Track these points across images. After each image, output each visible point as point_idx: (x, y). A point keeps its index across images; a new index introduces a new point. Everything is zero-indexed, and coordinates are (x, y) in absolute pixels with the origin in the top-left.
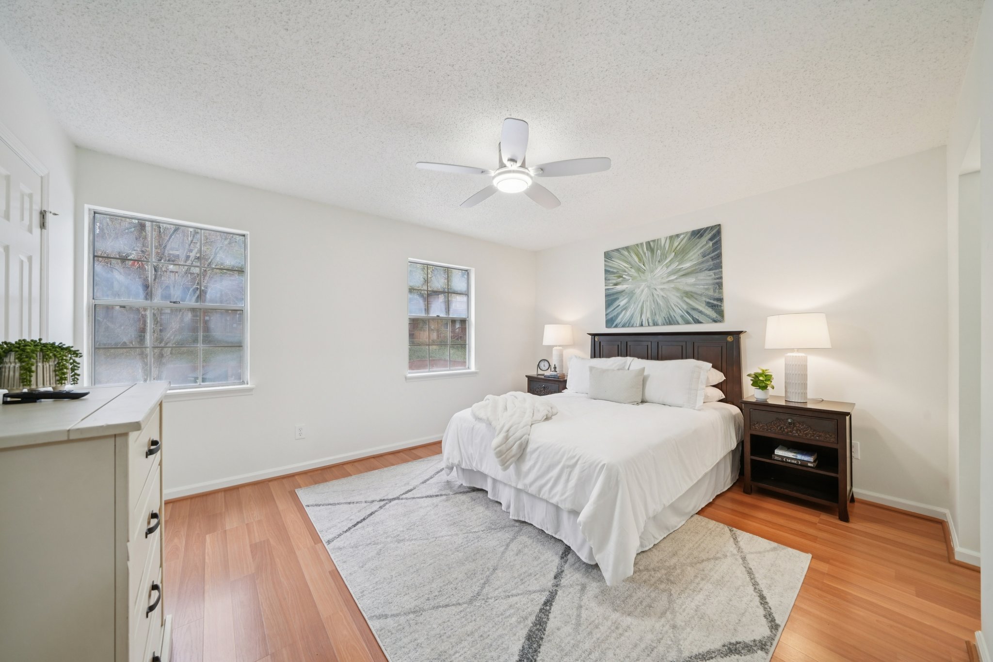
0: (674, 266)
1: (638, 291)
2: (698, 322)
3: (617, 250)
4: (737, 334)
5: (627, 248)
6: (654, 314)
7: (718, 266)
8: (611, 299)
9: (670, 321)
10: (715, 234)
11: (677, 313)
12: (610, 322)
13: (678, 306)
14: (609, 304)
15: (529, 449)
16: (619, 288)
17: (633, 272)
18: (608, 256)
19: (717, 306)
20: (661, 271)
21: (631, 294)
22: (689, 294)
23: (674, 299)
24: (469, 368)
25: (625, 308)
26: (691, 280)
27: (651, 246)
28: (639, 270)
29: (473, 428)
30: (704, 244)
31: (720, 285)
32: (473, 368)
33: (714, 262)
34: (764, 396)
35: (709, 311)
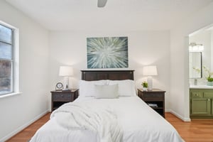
0: (114, 48)
1: (101, 55)
2: (121, 67)
3: (93, 38)
4: (132, 71)
5: (96, 38)
6: (107, 64)
7: (127, 50)
8: (90, 57)
9: (112, 67)
10: (126, 39)
11: (115, 64)
12: (89, 66)
13: (115, 62)
14: (89, 59)
15: (124, 138)
16: (93, 53)
17: (99, 48)
18: (88, 40)
19: (126, 62)
20: (109, 49)
21: (98, 56)
22: (119, 58)
23: (114, 59)
24: (13, 92)
25: (96, 61)
26: (119, 53)
27: (106, 39)
28: (101, 47)
29: (68, 136)
30: (123, 42)
31: (127, 56)
32: (17, 92)
33: (125, 48)
34: (145, 89)
35: (124, 64)
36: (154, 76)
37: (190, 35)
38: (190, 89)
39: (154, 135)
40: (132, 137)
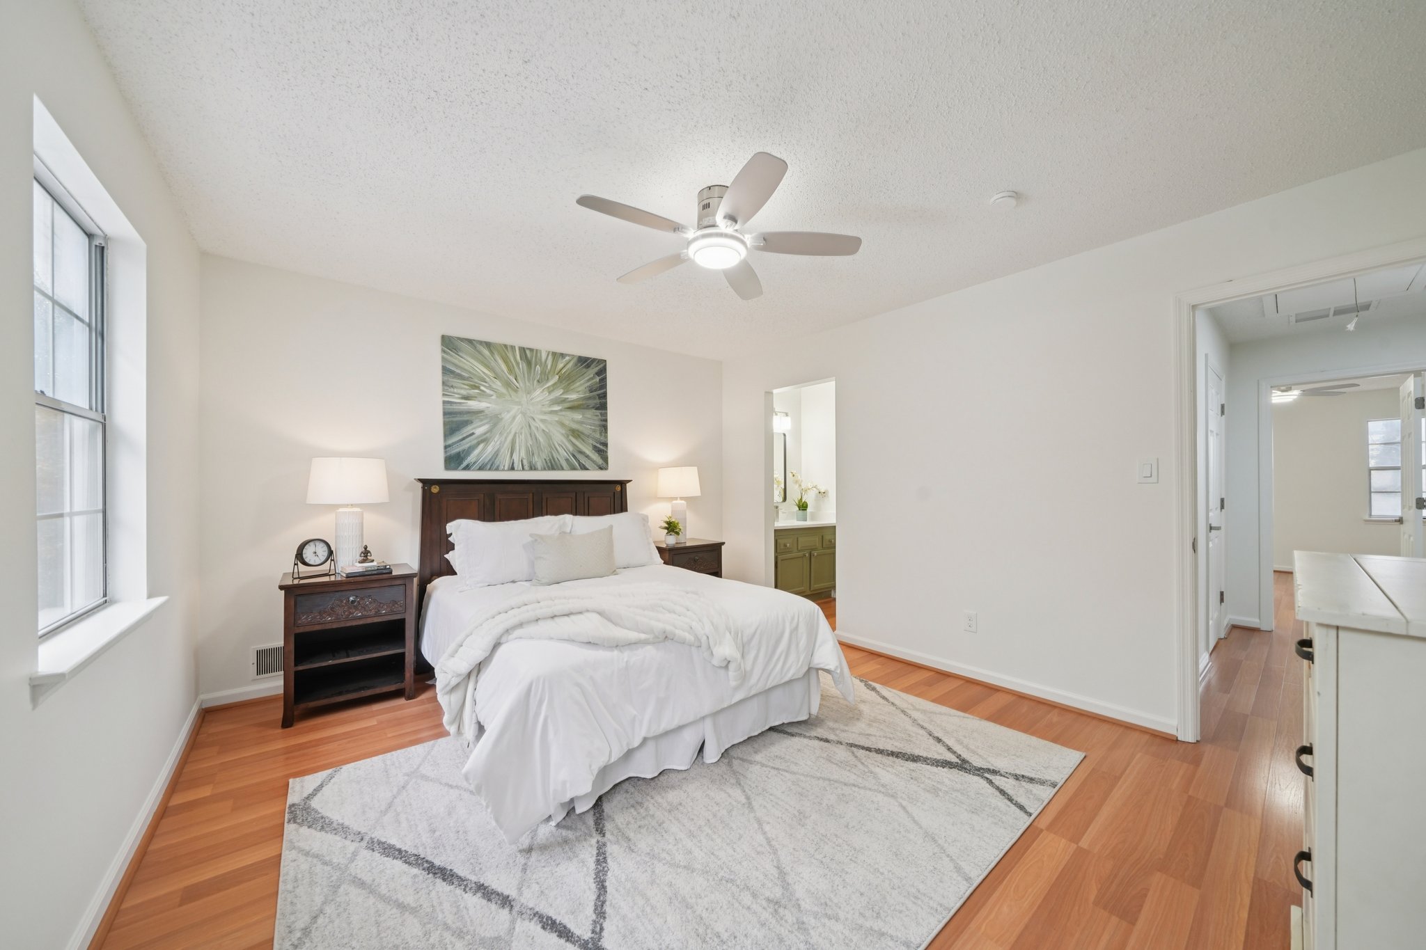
0: (558, 393)
1: (507, 417)
2: (584, 468)
3: (470, 341)
4: (623, 484)
5: (488, 345)
6: (530, 453)
7: (603, 407)
8: (454, 423)
9: (553, 466)
10: (600, 369)
11: (562, 455)
12: (453, 460)
13: (562, 446)
14: (451, 429)
16: (473, 405)
17: (498, 385)
18: (449, 343)
19: (602, 450)
20: (541, 395)
21: (495, 420)
22: (576, 433)
23: (558, 436)
25: (484, 440)
26: (578, 416)
27: (529, 356)
28: (508, 384)
30: (591, 376)
31: (604, 428)
33: (598, 400)
34: (671, 540)
35: (595, 457)
36: (690, 500)
37: (775, 391)
38: (778, 532)
39: (793, 619)
40: (758, 632)
